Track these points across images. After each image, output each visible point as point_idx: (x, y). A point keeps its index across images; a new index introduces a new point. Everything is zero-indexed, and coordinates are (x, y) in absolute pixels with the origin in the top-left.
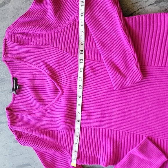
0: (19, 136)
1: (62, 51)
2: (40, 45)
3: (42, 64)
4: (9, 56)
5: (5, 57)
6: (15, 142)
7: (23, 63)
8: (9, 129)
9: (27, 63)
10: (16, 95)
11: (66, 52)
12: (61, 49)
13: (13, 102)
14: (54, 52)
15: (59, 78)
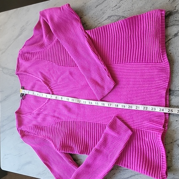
0: (23, 135)
1: (52, 63)
2: (38, 60)
3: (39, 74)
4: (20, 70)
5: (17, 71)
6: (22, 143)
7: (28, 74)
8: (17, 129)
9: (30, 75)
10: (23, 100)
11: (54, 63)
12: (51, 62)
13: (21, 106)
14: (47, 64)
15: (50, 83)
